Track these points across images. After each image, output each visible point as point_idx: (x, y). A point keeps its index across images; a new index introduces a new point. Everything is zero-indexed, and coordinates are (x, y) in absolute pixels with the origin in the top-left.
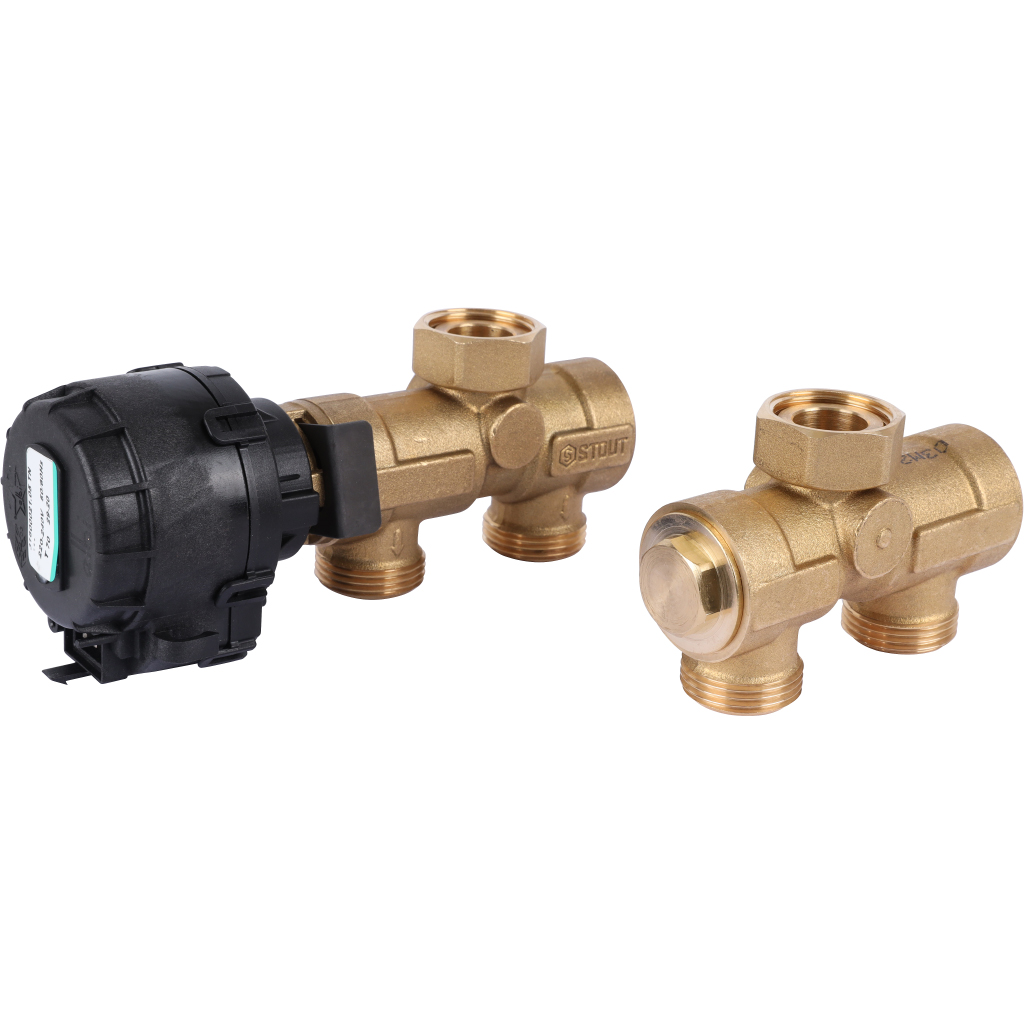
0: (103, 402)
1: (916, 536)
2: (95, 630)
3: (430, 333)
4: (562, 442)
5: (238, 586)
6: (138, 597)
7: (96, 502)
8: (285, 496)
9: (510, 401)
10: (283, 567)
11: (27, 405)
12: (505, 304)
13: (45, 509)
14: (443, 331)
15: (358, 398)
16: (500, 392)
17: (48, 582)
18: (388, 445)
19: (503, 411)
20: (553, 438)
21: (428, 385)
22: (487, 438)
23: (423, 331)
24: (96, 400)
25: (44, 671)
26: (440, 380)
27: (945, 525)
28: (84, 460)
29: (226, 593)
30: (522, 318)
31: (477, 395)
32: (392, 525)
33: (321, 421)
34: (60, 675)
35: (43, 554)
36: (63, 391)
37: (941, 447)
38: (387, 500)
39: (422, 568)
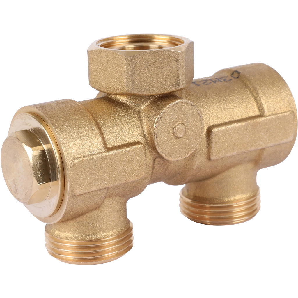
1: (209, 131)
27: (233, 125)
37: (236, 75)
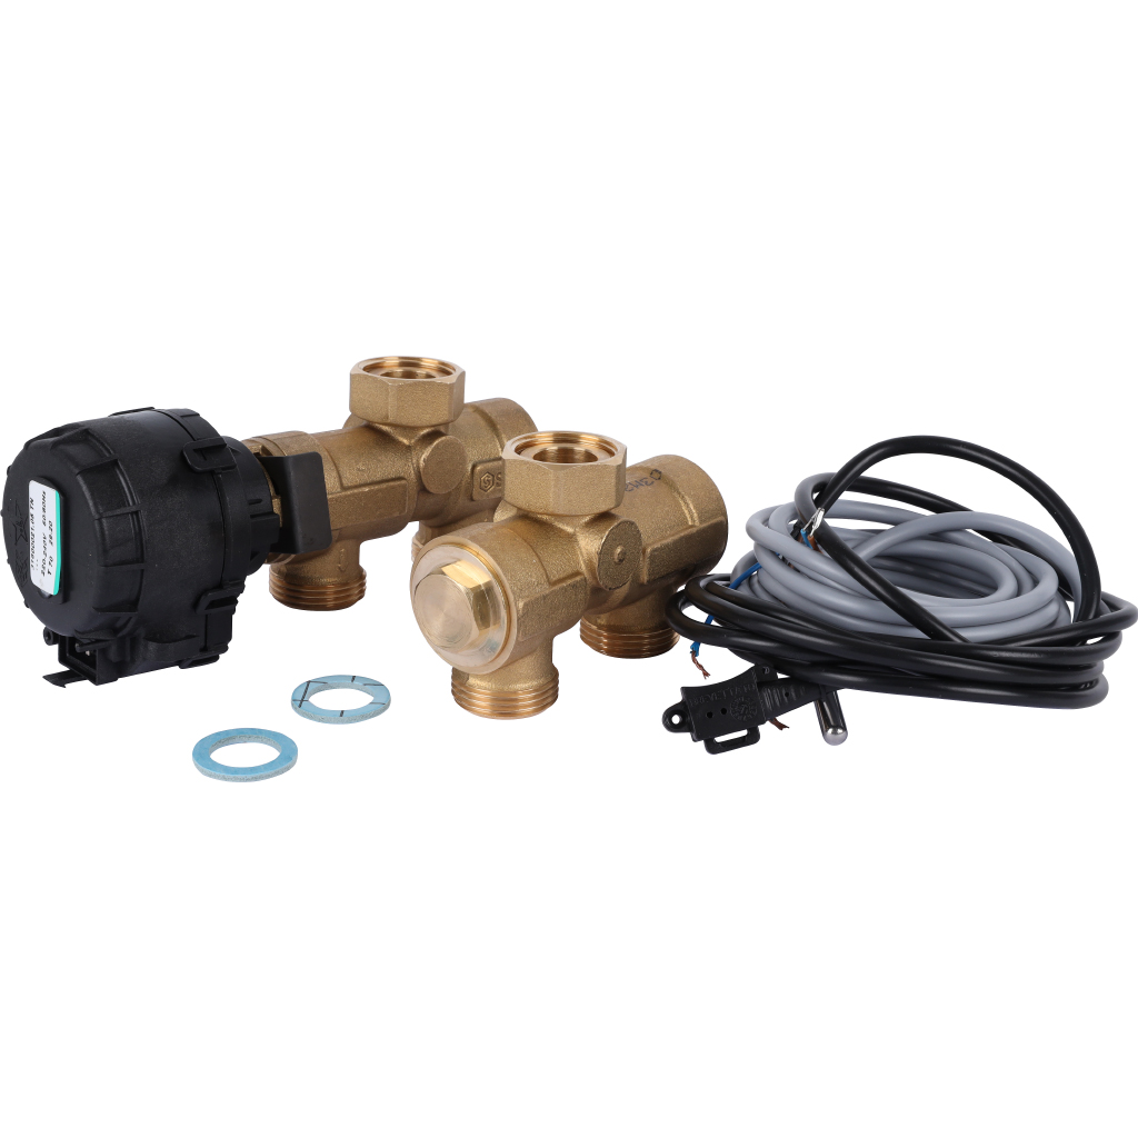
0: (97, 440)
2: (94, 636)
3: (366, 377)
4: (481, 471)
5: (212, 596)
6: (133, 605)
7: (96, 523)
8: (252, 517)
9: (435, 434)
10: (250, 580)
11: (28, 444)
12: (430, 351)
13: (48, 533)
14: (377, 375)
15: (306, 434)
16: (427, 427)
17: (51, 596)
18: (334, 474)
19: (431, 443)
20: (474, 467)
21: (365, 423)
22: (418, 467)
23: (359, 375)
24: (90, 438)
25: (45, 677)
26: (375, 416)
28: (84, 488)
29: (204, 602)
30: (443, 364)
31: (408, 429)
32: (339, 545)
33: (276, 454)
34: (59, 680)
35: (46, 572)
36: (56, 432)
38: (336, 522)
39: (364, 584)
